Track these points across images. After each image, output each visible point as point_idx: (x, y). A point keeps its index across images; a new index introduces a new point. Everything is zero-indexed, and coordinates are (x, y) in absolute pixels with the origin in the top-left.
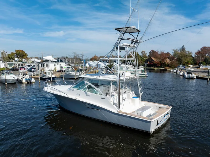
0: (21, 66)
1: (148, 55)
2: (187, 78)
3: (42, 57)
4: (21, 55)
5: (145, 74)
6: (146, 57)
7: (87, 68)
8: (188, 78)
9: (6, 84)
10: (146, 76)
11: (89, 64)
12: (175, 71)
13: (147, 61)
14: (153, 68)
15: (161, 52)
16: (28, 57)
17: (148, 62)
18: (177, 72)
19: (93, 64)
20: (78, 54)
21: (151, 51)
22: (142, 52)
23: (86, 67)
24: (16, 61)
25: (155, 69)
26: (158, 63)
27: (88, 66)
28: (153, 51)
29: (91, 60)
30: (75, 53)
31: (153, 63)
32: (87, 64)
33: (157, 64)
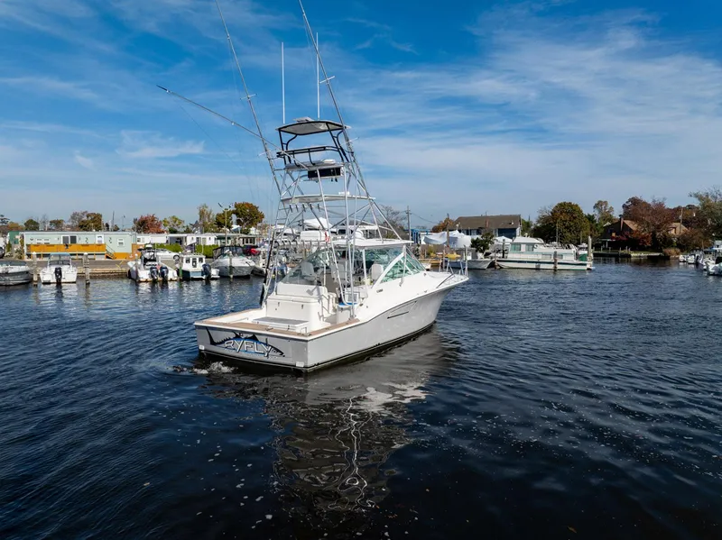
0: (249, 244)
1: (617, 213)
2: (713, 275)
3: (303, 220)
4: (248, 215)
5: (585, 265)
6: (610, 219)
7: (420, 248)
8: (717, 275)
9: (232, 276)
10: (588, 269)
11: (426, 240)
12: (691, 259)
13: (608, 231)
14: (626, 251)
15: (654, 201)
16: (264, 220)
17: (614, 234)
18: (697, 264)
19: (438, 239)
20: (395, 209)
21: (630, 200)
22: (598, 205)
23: (419, 246)
24: (236, 231)
25: (632, 255)
26: (644, 237)
27: (423, 243)
28: (635, 201)
29: (436, 230)
30: (387, 209)
31: (627, 237)
32: (423, 239)
33: (639, 240)
